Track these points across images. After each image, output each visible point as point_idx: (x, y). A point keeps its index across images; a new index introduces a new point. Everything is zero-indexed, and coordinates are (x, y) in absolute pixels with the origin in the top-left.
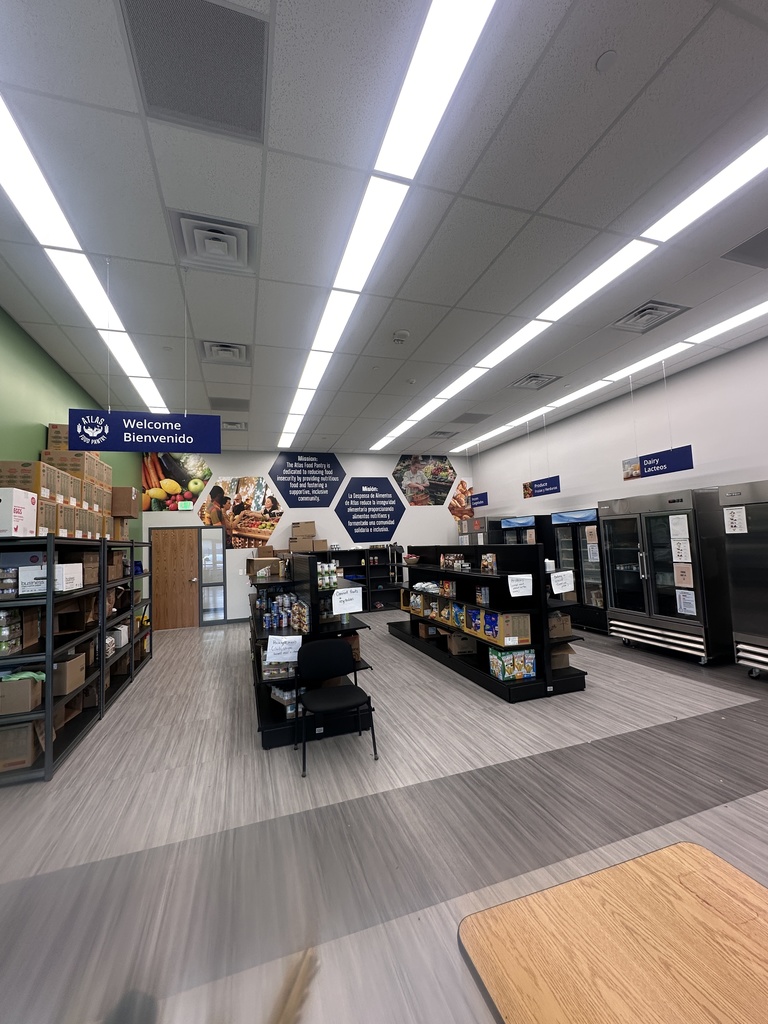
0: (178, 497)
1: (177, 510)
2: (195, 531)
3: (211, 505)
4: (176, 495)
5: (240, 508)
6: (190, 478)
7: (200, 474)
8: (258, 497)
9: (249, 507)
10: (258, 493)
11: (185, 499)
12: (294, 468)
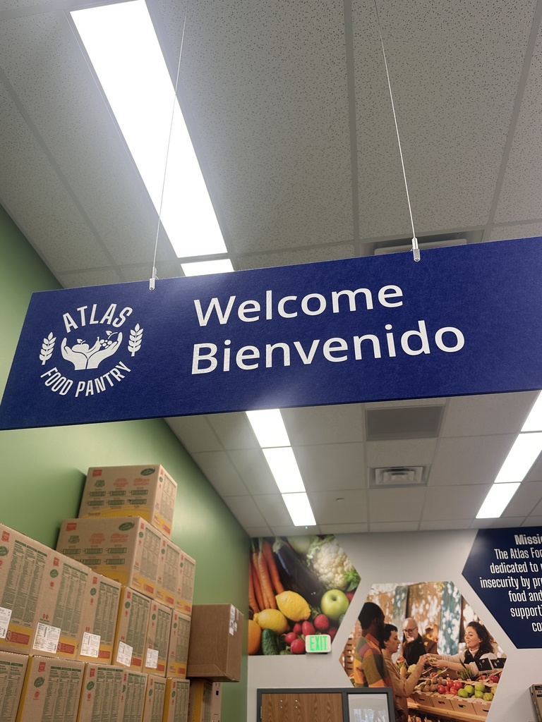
0: (306, 626)
1: (303, 652)
2: (336, 699)
3: (362, 643)
4: (301, 622)
5: (417, 648)
6: (323, 588)
7: (339, 580)
8: (449, 625)
9: (433, 647)
10: (448, 615)
11: (316, 631)
12: (510, 561)
